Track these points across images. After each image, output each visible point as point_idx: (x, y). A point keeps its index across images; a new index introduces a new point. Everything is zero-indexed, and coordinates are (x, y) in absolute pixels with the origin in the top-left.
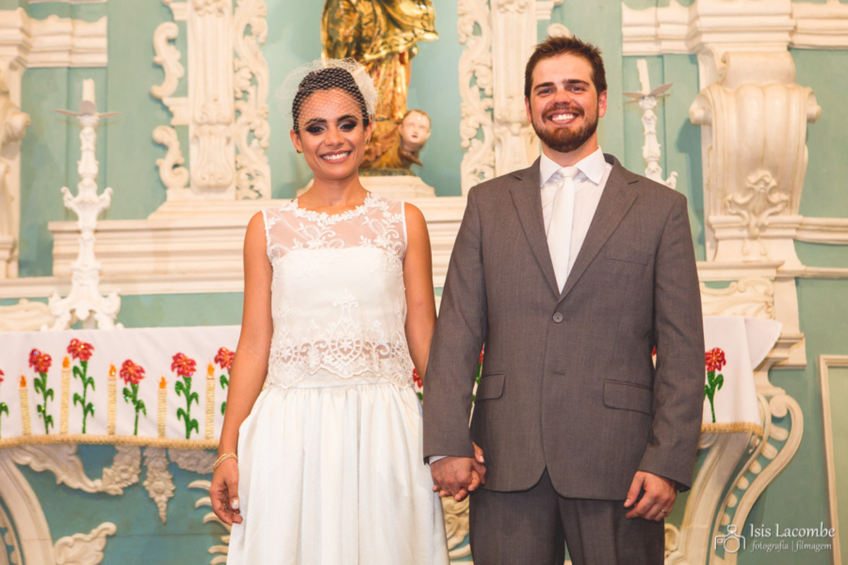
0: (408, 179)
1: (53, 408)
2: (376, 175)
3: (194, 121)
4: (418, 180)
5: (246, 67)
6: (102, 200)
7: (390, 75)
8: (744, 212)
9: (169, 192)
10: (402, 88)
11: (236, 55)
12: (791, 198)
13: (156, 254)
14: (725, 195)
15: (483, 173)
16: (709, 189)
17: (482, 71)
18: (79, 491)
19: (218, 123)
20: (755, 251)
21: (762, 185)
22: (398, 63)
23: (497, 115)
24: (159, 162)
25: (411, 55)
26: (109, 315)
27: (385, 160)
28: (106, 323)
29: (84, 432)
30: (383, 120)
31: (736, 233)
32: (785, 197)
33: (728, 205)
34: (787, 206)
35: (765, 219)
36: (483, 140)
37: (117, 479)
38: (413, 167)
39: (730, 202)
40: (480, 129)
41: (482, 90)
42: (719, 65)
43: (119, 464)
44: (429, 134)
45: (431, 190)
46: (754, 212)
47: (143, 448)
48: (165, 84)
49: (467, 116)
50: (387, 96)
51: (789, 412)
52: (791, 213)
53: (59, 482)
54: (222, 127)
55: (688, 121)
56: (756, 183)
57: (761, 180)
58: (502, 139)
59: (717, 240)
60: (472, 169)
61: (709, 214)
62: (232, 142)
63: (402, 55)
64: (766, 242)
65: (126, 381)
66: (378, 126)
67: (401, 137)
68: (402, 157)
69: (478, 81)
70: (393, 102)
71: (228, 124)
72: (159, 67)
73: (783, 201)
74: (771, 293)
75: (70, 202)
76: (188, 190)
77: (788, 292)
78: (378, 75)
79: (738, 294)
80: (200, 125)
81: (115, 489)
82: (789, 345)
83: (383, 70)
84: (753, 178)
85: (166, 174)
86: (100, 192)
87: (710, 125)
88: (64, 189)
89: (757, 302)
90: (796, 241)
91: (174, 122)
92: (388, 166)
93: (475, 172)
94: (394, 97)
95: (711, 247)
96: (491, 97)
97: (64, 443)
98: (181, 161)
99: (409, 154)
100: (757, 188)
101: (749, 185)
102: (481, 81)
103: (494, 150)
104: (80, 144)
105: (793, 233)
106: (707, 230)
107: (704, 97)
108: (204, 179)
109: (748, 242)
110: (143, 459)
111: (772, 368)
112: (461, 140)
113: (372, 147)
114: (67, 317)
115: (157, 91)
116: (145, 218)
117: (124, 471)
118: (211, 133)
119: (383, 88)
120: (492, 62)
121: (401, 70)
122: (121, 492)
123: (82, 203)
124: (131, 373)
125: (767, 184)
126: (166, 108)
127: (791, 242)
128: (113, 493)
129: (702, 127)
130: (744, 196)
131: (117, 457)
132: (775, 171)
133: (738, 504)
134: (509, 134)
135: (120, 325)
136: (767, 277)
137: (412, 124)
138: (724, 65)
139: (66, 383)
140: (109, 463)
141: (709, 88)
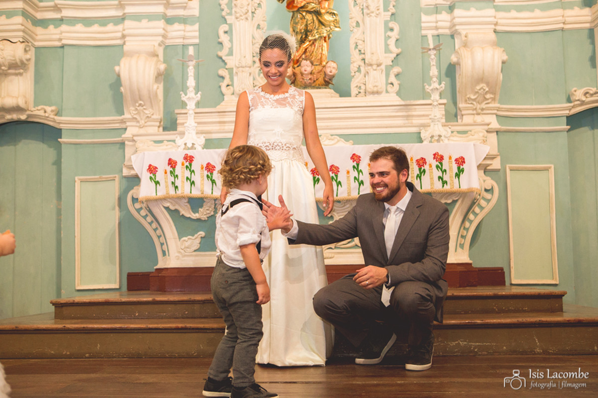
0: (327, 90)
1: (178, 183)
2: (314, 89)
3: (236, 66)
4: (332, 91)
5: (258, 43)
6: (197, 97)
7: (320, 46)
8: (474, 103)
9: (225, 97)
10: (325, 52)
11: (253, 38)
12: (495, 96)
13: (220, 122)
14: (466, 95)
15: (360, 87)
16: (459, 93)
17: (360, 42)
18: (189, 218)
19: (246, 67)
20: (479, 119)
21: (482, 90)
22: (323, 41)
23: (366, 62)
24: (221, 84)
25: (329, 38)
26: (200, 145)
27: (318, 82)
28: (199, 148)
29: (191, 193)
30: (317, 65)
31: (471, 112)
32: (492, 96)
33: (467, 99)
34: (493, 100)
35: (484, 106)
36: (360, 73)
37: (205, 213)
38: (330, 85)
39: (468, 98)
40: (359, 68)
41: (360, 51)
42: (464, 38)
43: (206, 207)
44: (337, 71)
45: (338, 95)
46: (479, 103)
47: (215, 200)
48: (223, 50)
49: (354, 62)
50: (318, 55)
51: (492, 187)
52: (495, 103)
53: (181, 214)
54: (247, 69)
55: (450, 64)
56: (480, 90)
57: (482, 88)
58: (369, 72)
59: (462, 115)
60: (356, 85)
61: (459, 104)
62: (252, 75)
63: (325, 38)
64: (484, 116)
65: (208, 171)
66: (315, 68)
67: (325, 72)
68: (325, 81)
69: (358, 47)
70: (321, 58)
71: (250, 67)
72: (221, 43)
73: (491, 98)
74: (485, 136)
75: (184, 98)
76: (233, 96)
77: (493, 137)
78: (315, 46)
79: (471, 137)
80: (238, 68)
81: (204, 217)
82: (493, 158)
83: (317, 44)
84: (478, 88)
85: (224, 89)
86: (196, 94)
87: (460, 65)
88: (181, 93)
89: (480, 140)
90: (497, 115)
91: (227, 67)
92: (319, 85)
93: (357, 86)
94: (322, 56)
95: (460, 119)
96: (364, 54)
97: (183, 197)
98: (230, 83)
99: (328, 80)
100: (480, 92)
101: (476, 90)
102: (360, 47)
103: (365, 77)
104: (188, 74)
105: (495, 112)
106: (458, 111)
107: (457, 52)
108: (240, 91)
109: (476, 115)
110: (215, 205)
111: (484, 169)
112: (351, 73)
113: (312, 76)
114: (183, 146)
115: (220, 54)
116: (215, 107)
117: (207, 210)
118: (243, 71)
119: (317, 51)
120: (364, 38)
121: (325, 44)
122: (206, 219)
123: (189, 98)
124: (210, 168)
125: (484, 90)
126: (223, 61)
127: (495, 116)
128: (203, 219)
129: (456, 66)
130: (474, 95)
131: (204, 204)
132: (488, 84)
133: (470, 227)
134: (372, 70)
135: (205, 149)
136: (484, 129)
137: (330, 67)
138: (466, 38)
139: (183, 172)
140: (201, 206)
141: (459, 48)
